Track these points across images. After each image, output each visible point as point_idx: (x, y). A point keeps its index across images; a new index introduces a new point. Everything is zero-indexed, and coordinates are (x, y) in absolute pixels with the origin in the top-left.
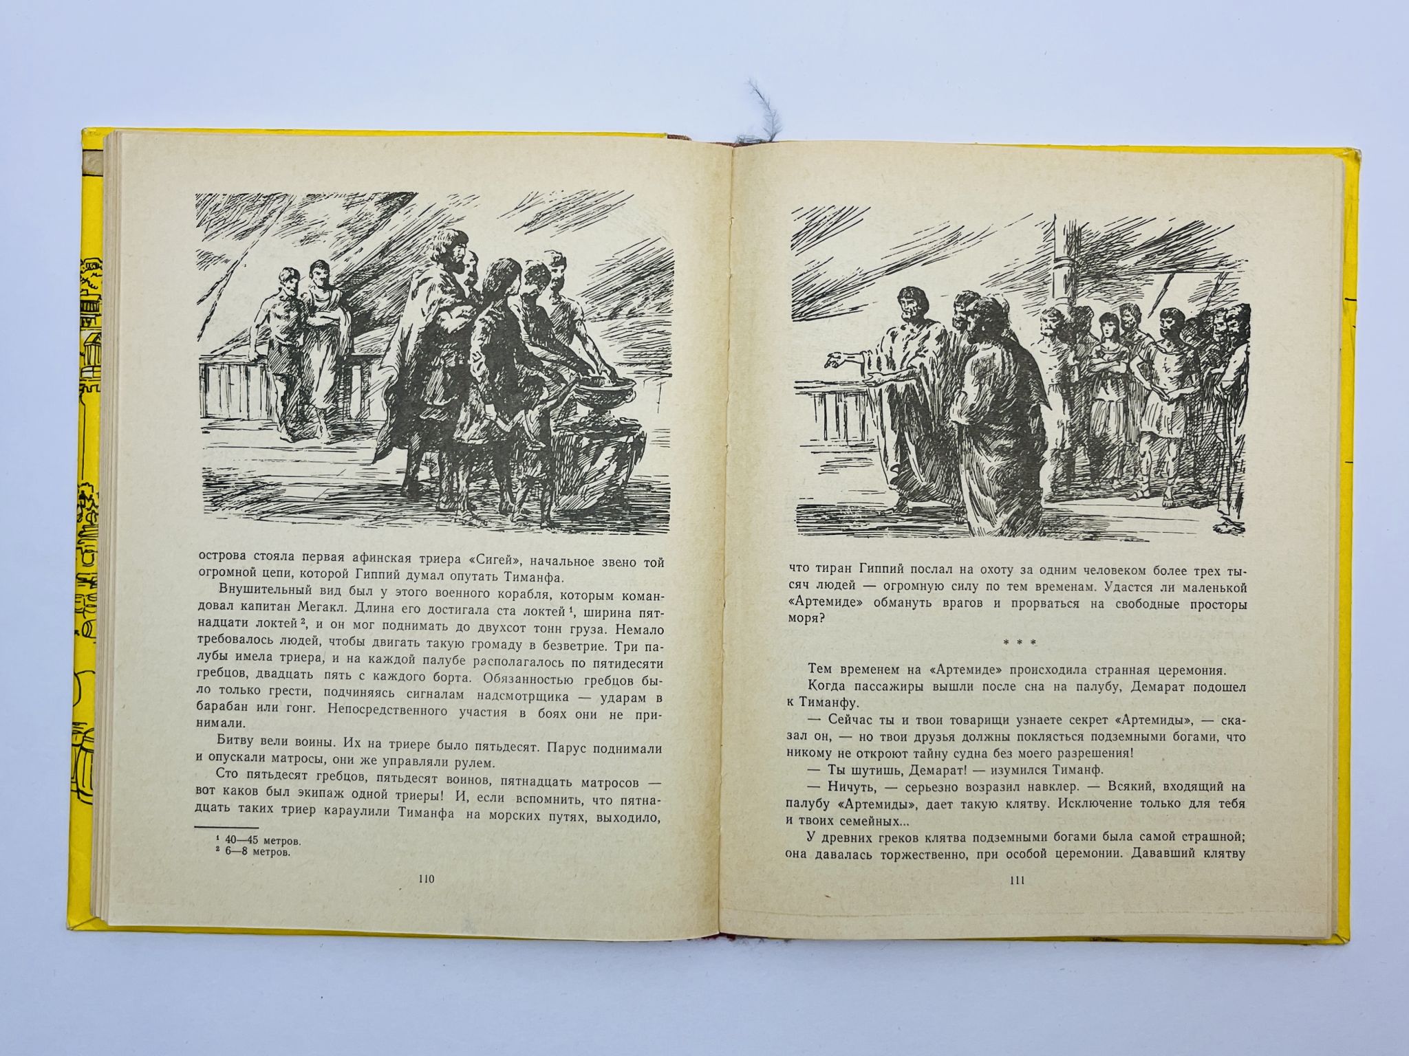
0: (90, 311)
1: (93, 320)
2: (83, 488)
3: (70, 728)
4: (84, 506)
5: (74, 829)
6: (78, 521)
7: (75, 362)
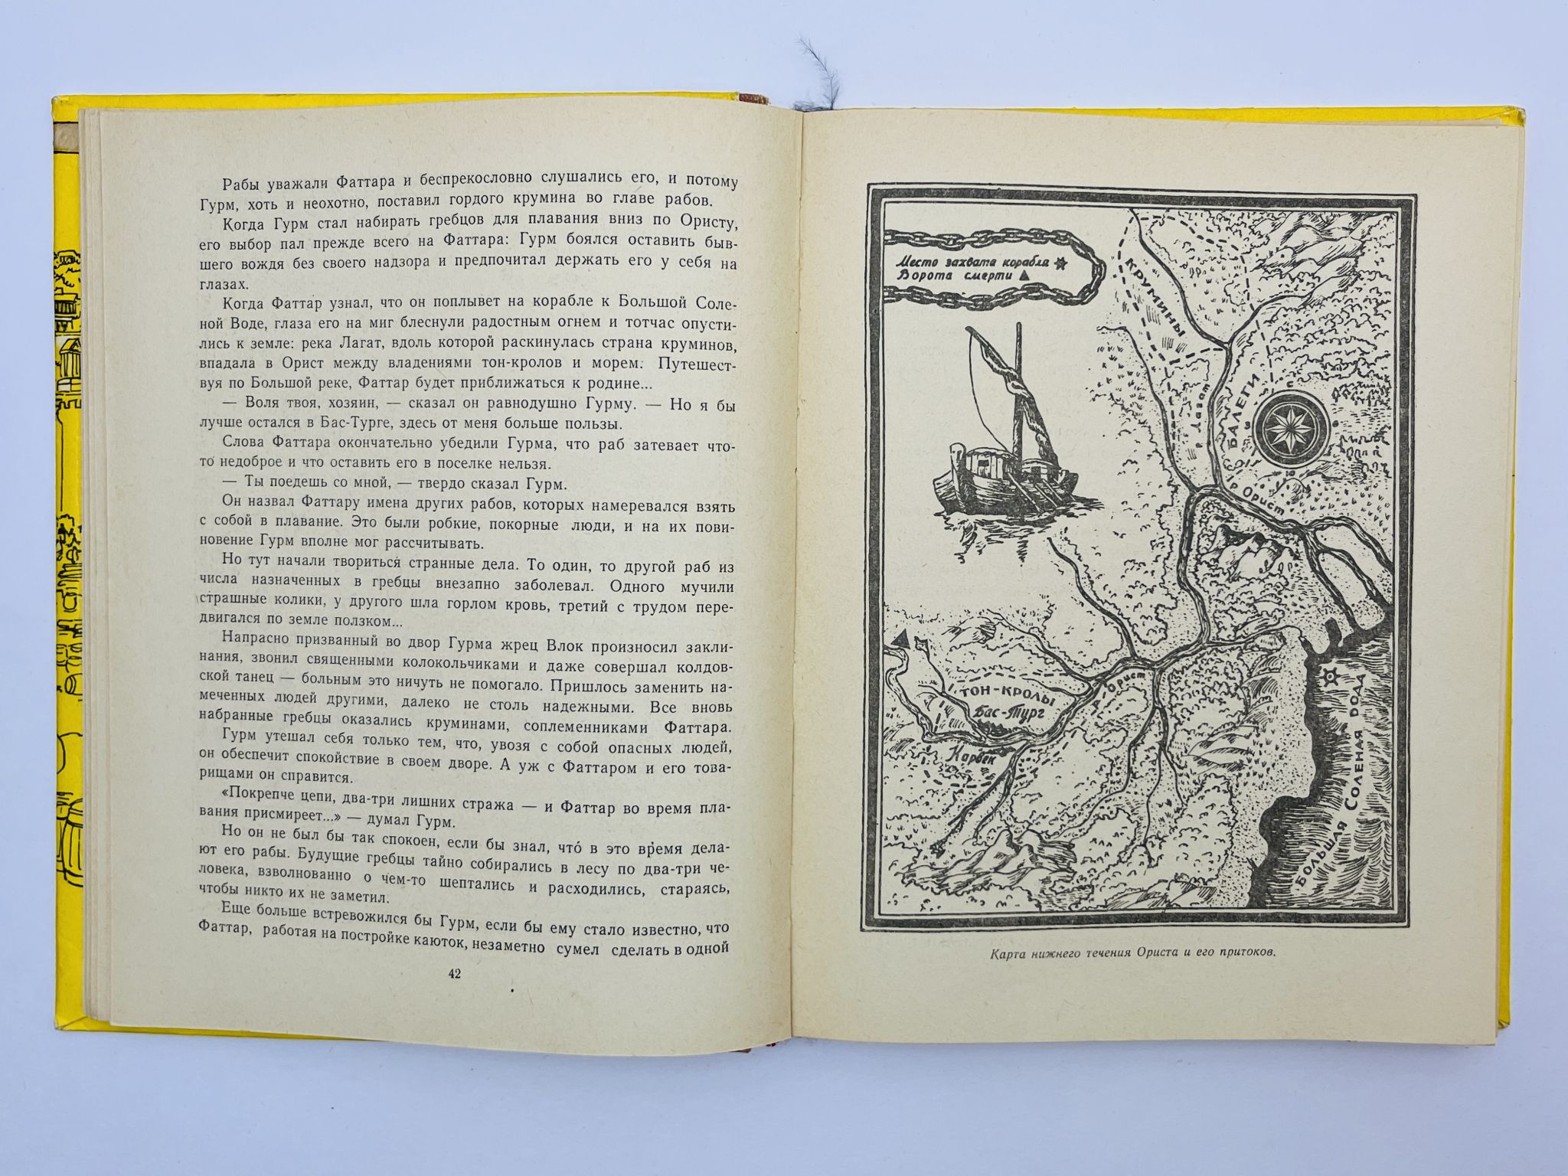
0: (66, 313)
1: (69, 324)
2: (61, 521)
3: (54, 799)
4: (64, 542)
5: (60, 914)
6: (57, 559)
7: (51, 374)
